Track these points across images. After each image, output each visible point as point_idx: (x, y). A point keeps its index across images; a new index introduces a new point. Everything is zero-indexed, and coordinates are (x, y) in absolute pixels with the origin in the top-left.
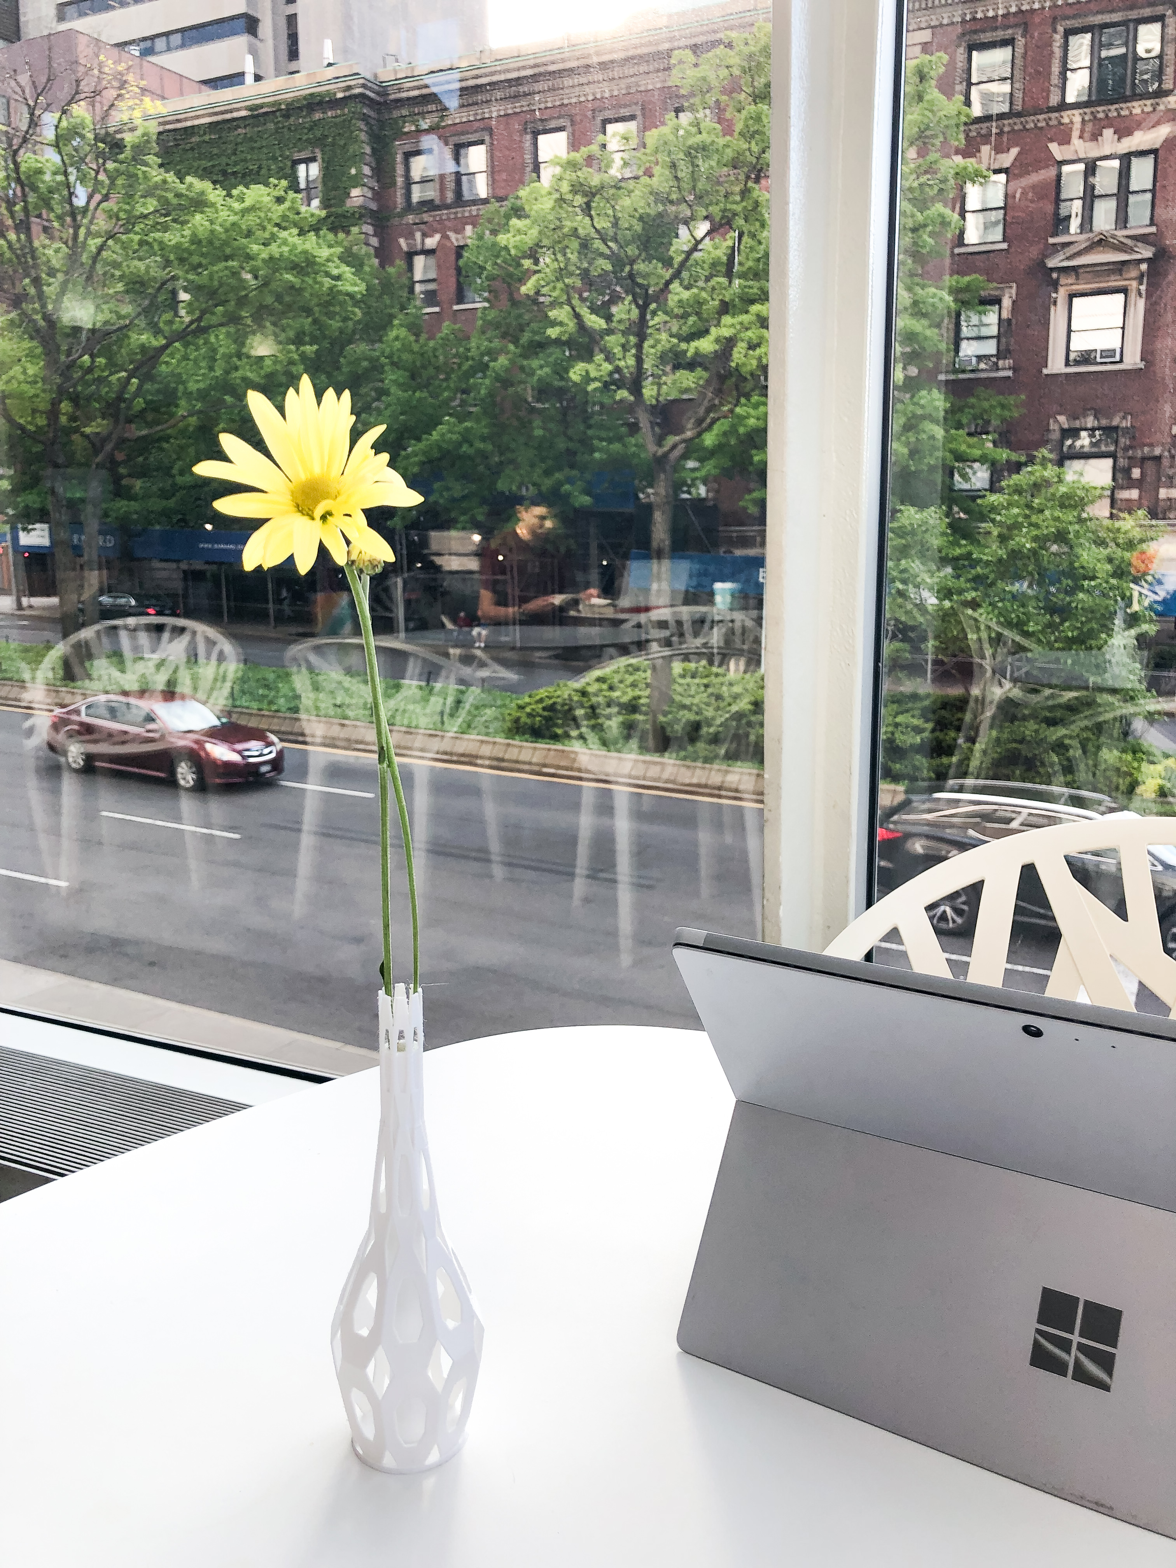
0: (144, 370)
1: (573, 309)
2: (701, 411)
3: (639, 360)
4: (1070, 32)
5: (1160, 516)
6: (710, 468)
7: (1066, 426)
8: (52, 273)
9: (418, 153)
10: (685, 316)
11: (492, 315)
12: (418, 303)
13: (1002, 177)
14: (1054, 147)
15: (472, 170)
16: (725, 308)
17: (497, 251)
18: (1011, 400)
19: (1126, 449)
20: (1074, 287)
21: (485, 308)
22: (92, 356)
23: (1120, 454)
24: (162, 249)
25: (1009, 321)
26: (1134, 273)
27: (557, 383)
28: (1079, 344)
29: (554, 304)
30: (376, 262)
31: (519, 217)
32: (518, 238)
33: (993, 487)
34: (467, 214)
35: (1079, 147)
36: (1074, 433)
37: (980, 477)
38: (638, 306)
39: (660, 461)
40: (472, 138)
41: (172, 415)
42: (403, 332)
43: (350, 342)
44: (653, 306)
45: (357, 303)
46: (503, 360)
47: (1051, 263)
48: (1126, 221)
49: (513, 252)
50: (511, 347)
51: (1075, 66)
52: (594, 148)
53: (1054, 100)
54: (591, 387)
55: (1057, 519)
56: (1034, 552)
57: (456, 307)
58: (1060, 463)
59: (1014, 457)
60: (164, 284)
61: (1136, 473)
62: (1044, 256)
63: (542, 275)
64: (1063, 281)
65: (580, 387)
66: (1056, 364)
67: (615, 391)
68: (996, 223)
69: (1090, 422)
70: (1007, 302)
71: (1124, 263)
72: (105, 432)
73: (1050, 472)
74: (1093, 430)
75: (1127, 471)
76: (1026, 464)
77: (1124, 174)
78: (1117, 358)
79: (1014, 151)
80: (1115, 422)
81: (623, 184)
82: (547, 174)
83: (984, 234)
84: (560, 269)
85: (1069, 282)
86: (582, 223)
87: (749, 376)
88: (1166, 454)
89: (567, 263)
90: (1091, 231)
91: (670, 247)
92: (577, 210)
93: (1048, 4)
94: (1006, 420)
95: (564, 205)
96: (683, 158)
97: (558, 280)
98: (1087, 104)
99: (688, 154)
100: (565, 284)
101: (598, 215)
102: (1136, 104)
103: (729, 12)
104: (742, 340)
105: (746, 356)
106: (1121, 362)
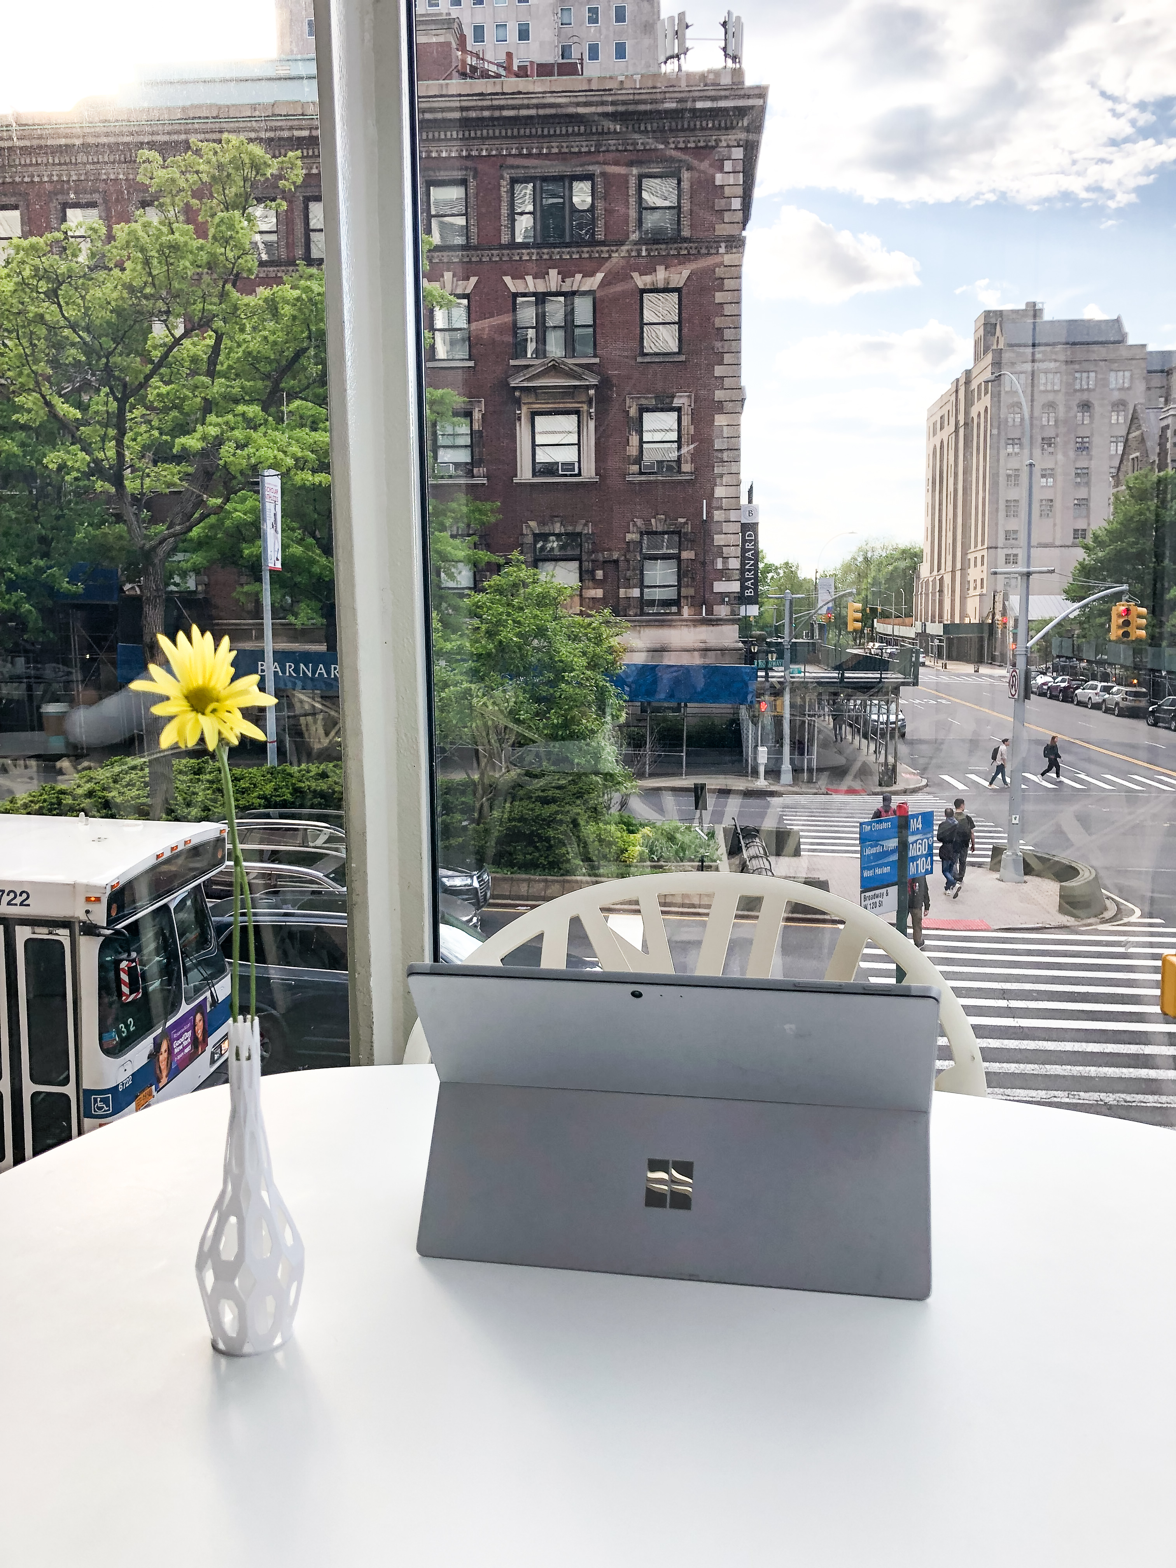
1: (43, 397)
2: (189, 506)
3: (120, 451)
4: (514, 181)
5: (622, 613)
6: (199, 559)
7: (536, 531)
10: (165, 410)
13: (464, 302)
14: (507, 279)
16: (208, 407)
18: (488, 506)
19: (590, 553)
20: (535, 406)
23: (584, 558)
25: (480, 431)
26: (584, 398)
28: (542, 457)
29: (24, 389)
33: (477, 588)
35: (530, 283)
36: (544, 537)
37: (464, 576)
38: (116, 399)
44: (132, 400)
47: (514, 383)
48: (574, 350)
51: (521, 210)
52: (57, 235)
53: (505, 239)
54: (69, 476)
55: (536, 617)
56: (519, 646)
58: (535, 563)
59: (493, 558)
61: (599, 574)
62: (507, 376)
64: (525, 400)
65: (58, 475)
66: (525, 474)
67: (94, 483)
68: (461, 343)
69: (557, 528)
70: (477, 415)
71: (574, 388)
73: (524, 573)
74: (561, 534)
75: (592, 573)
76: (503, 566)
77: (569, 309)
78: (576, 472)
79: (473, 280)
80: (578, 529)
83: (451, 350)
84: (26, 355)
85: (530, 401)
86: (49, 311)
87: (238, 475)
88: (623, 558)
89: (33, 349)
90: (545, 357)
91: (146, 340)
92: (42, 296)
93: (494, 153)
94: (484, 524)
95: (27, 290)
96: (157, 255)
97: (23, 366)
98: (536, 245)
99: (161, 251)
100: (32, 371)
101: (67, 304)
102: (574, 250)
103: (191, 115)
104: (229, 440)
105: (234, 455)
106: (579, 474)
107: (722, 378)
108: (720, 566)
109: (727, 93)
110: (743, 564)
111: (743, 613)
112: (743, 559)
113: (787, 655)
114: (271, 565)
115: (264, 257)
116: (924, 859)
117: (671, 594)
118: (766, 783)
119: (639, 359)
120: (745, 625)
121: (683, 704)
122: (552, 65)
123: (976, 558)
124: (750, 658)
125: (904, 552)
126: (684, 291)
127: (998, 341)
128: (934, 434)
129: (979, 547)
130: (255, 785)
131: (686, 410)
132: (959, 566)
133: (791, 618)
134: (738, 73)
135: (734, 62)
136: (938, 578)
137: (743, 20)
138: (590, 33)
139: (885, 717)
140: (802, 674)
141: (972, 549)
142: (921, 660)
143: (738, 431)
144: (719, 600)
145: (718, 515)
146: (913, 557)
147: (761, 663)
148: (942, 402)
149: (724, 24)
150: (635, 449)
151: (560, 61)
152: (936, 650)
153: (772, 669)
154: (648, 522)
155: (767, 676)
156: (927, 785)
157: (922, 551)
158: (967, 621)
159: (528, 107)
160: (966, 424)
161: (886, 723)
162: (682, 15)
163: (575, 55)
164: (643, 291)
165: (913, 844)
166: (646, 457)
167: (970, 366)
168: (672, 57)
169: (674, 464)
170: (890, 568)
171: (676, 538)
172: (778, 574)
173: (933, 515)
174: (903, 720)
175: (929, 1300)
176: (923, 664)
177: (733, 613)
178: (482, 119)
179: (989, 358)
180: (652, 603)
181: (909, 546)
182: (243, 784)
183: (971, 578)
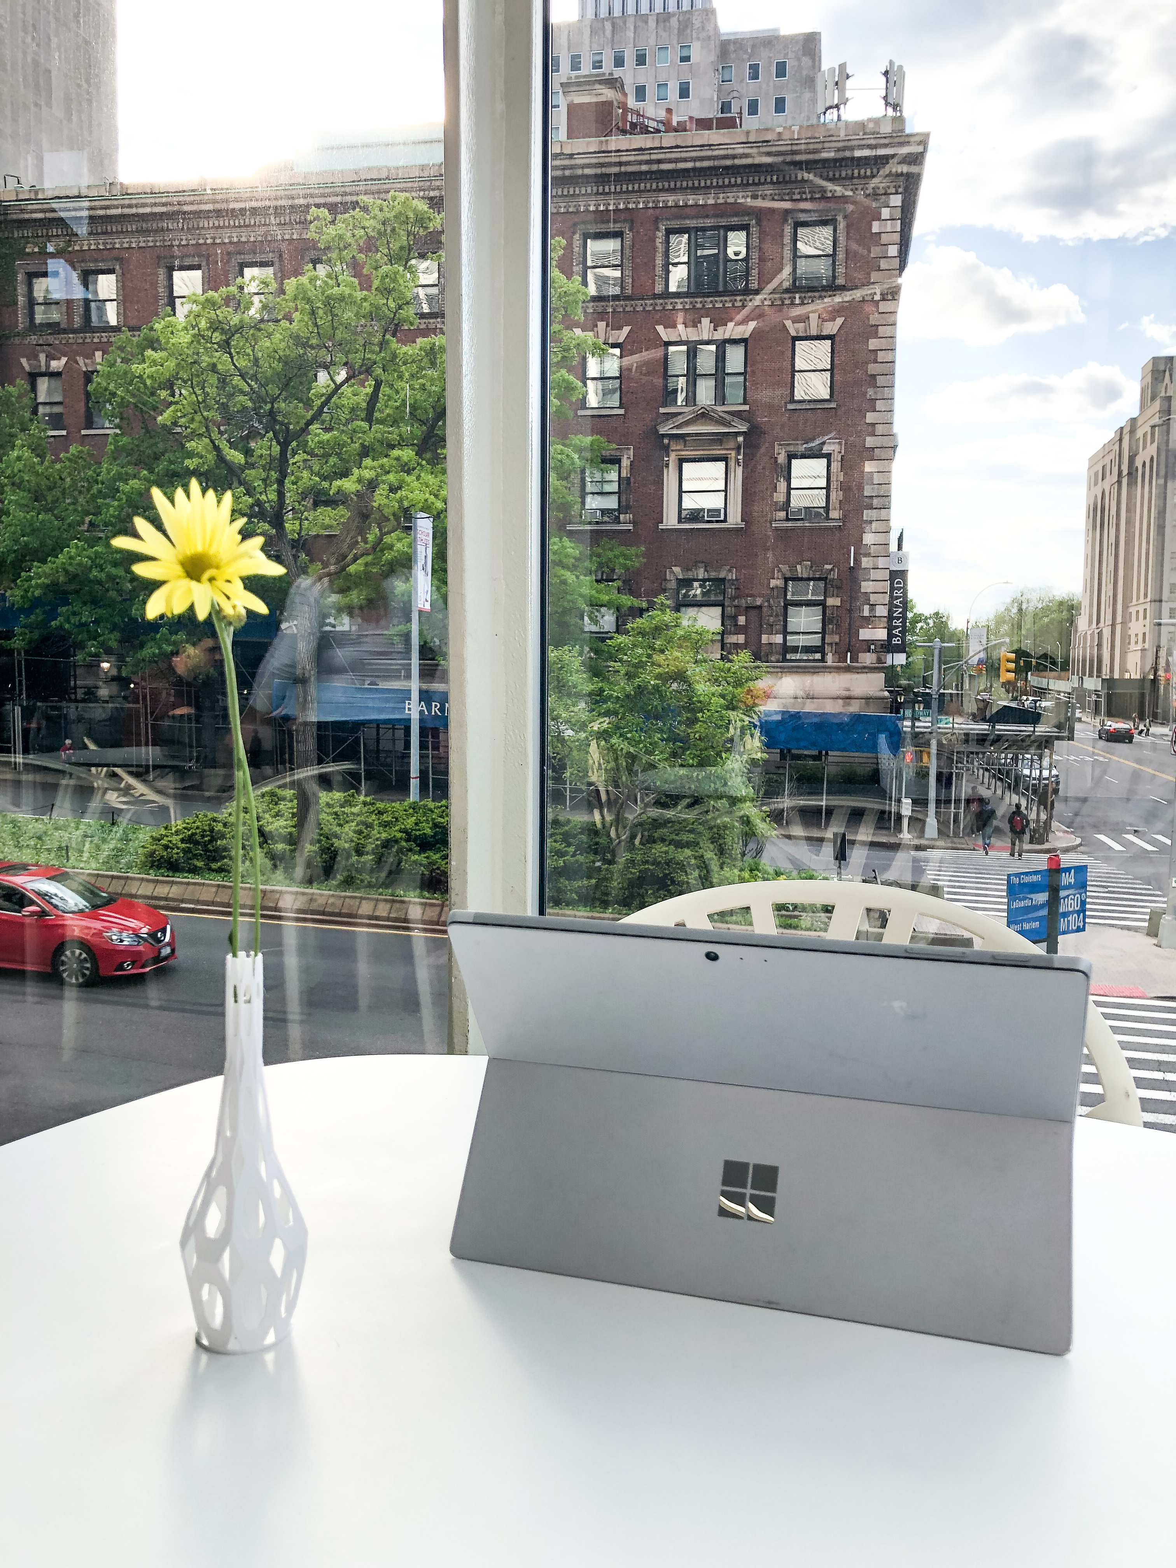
1: (212, 442)
2: (345, 547)
3: (281, 494)
4: (669, 232)
5: (763, 659)
7: (681, 577)
9: (45, 274)
10: (326, 456)
11: (124, 442)
12: (43, 425)
13: (617, 351)
14: (660, 329)
15: (101, 297)
16: (365, 452)
17: (128, 379)
18: (633, 551)
19: (733, 599)
20: (683, 453)
21: (117, 435)
23: (727, 603)
25: (628, 479)
26: (732, 445)
28: (689, 503)
29: (194, 435)
31: (154, 349)
32: (154, 369)
33: (620, 629)
34: (96, 340)
35: (682, 331)
36: (687, 583)
37: (608, 621)
38: (278, 443)
40: (102, 266)
42: (27, 453)
44: (294, 444)
47: (663, 430)
48: (724, 398)
49: (148, 382)
50: (145, 474)
51: (676, 261)
52: (233, 289)
53: (659, 288)
55: (676, 659)
56: (656, 688)
57: (83, 432)
58: (677, 608)
59: (636, 602)
61: (742, 620)
62: (656, 424)
63: (179, 407)
64: (673, 447)
66: (670, 520)
67: (257, 524)
68: (613, 391)
69: (701, 574)
70: (625, 462)
71: (724, 435)
73: (668, 617)
74: (704, 580)
75: (734, 618)
76: (647, 610)
77: (720, 357)
78: (722, 518)
79: (626, 329)
80: (722, 576)
81: (262, 326)
82: (182, 310)
83: (603, 400)
84: (198, 402)
85: (678, 448)
86: (223, 362)
87: (392, 518)
88: (766, 604)
89: (205, 397)
90: (695, 405)
91: (310, 389)
92: (216, 346)
93: (650, 205)
94: (628, 569)
95: (202, 341)
96: (322, 306)
97: (196, 412)
98: (687, 295)
99: (327, 304)
100: (204, 417)
101: (238, 353)
102: (727, 299)
103: (363, 178)
104: (384, 482)
105: (387, 497)
106: (725, 521)
107: (873, 425)
108: (866, 613)
109: (886, 141)
110: (890, 612)
111: (889, 662)
112: (891, 607)
113: (935, 704)
114: (420, 606)
115: (426, 309)
116: (1076, 915)
117: (815, 640)
118: (910, 836)
119: (790, 407)
120: (891, 676)
121: (824, 752)
122: (711, 120)
123: (1138, 612)
124: (896, 707)
125: (1061, 603)
126: (837, 339)
127: (1166, 388)
128: (1096, 484)
129: (1142, 600)
130: (397, 819)
131: (836, 457)
132: (1119, 619)
133: (940, 668)
134: (899, 120)
135: (895, 109)
136: (1097, 631)
137: (905, 69)
138: (748, 89)
139: (1038, 772)
140: (951, 725)
141: (1134, 602)
142: (1078, 715)
143: (889, 478)
144: (865, 647)
145: (865, 562)
146: (1070, 609)
147: (908, 713)
148: (1106, 450)
149: (886, 73)
150: (782, 495)
151: (720, 115)
152: (1093, 706)
153: (919, 720)
154: (793, 568)
155: (913, 726)
156: (1080, 845)
157: (1080, 604)
158: (1127, 676)
159: (685, 160)
160: (1129, 474)
161: (1039, 779)
162: (843, 67)
163: (735, 109)
164: (795, 339)
165: (1064, 898)
166: (793, 503)
167: (1135, 413)
168: (831, 107)
169: (822, 511)
170: (1046, 620)
171: (821, 584)
172: (928, 624)
173: (1093, 565)
174: (1057, 776)
175: (1069, 1357)
176: (1080, 720)
177: (879, 661)
178: (641, 173)
179: (1157, 404)
180: (795, 650)
181: (1067, 598)
182: (386, 818)
183: (1132, 632)
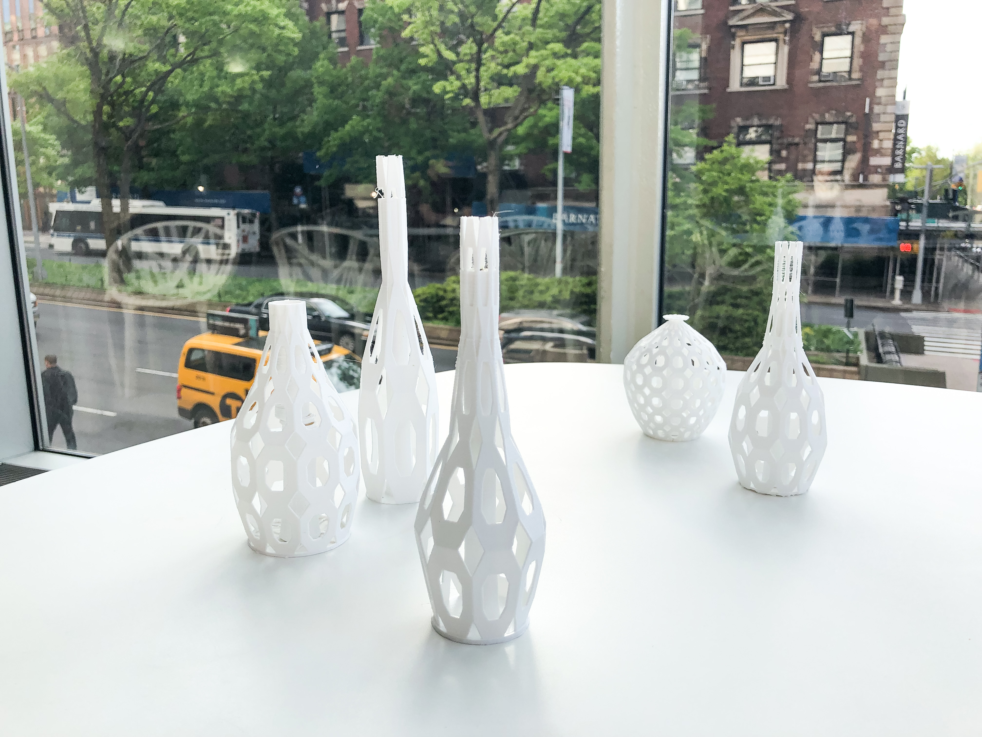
0: (157, 87)
1: (436, 46)
2: (517, 112)
3: (478, 78)
5: (800, 180)
6: (522, 148)
7: (741, 125)
8: (96, 23)
10: (506, 52)
11: (382, 52)
12: (335, 45)
16: (531, 46)
17: (385, 10)
18: (708, 108)
19: (778, 138)
20: (745, 38)
21: (378, 48)
22: (124, 77)
23: (774, 141)
24: (168, 7)
25: (705, 59)
26: (781, 29)
27: (425, 95)
28: (749, 73)
29: (425, 43)
30: (307, 18)
33: (699, 159)
36: (744, 129)
37: (689, 155)
38: (476, 45)
39: (492, 144)
41: (176, 116)
42: (326, 62)
43: (291, 69)
44: (485, 45)
45: (296, 44)
46: (390, 80)
47: (731, 22)
49: (396, 10)
50: (395, 72)
54: (447, 96)
55: (739, 179)
56: (725, 199)
57: (359, 48)
58: (739, 145)
59: (710, 143)
60: (169, 29)
61: (784, 153)
62: (727, 18)
63: (415, 25)
64: (738, 34)
65: (440, 97)
66: (735, 86)
67: (462, 100)
69: (756, 121)
70: (704, 47)
71: (775, 23)
72: (133, 127)
73: (733, 150)
74: (757, 127)
75: (778, 152)
76: (717, 147)
78: (772, 82)
80: (771, 122)
83: (690, 4)
84: (427, 21)
85: (742, 34)
88: (802, 142)
90: (755, 3)
91: (496, 8)
94: (705, 120)
97: (425, 28)
100: (430, 31)
104: (542, 66)
105: (545, 77)
106: (774, 84)
107: (888, 8)
108: (876, 146)
110: (894, 144)
111: (891, 181)
112: (896, 140)
113: (925, 210)
114: (565, 149)
117: (837, 166)
118: (900, 302)
120: (892, 190)
121: (840, 245)
131: (859, 33)
133: (930, 184)
140: (935, 226)
143: (898, 46)
144: (873, 171)
145: (877, 109)
147: (904, 216)
150: (817, 63)
153: (911, 221)
154: (823, 115)
155: (907, 227)
166: (824, 69)
169: (846, 74)
171: (843, 126)
172: (921, 155)
177: (884, 179)
180: (822, 173)
182: (540, 288)
